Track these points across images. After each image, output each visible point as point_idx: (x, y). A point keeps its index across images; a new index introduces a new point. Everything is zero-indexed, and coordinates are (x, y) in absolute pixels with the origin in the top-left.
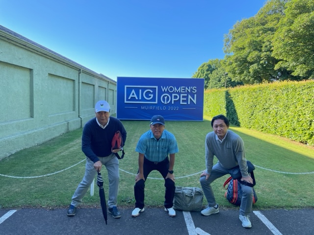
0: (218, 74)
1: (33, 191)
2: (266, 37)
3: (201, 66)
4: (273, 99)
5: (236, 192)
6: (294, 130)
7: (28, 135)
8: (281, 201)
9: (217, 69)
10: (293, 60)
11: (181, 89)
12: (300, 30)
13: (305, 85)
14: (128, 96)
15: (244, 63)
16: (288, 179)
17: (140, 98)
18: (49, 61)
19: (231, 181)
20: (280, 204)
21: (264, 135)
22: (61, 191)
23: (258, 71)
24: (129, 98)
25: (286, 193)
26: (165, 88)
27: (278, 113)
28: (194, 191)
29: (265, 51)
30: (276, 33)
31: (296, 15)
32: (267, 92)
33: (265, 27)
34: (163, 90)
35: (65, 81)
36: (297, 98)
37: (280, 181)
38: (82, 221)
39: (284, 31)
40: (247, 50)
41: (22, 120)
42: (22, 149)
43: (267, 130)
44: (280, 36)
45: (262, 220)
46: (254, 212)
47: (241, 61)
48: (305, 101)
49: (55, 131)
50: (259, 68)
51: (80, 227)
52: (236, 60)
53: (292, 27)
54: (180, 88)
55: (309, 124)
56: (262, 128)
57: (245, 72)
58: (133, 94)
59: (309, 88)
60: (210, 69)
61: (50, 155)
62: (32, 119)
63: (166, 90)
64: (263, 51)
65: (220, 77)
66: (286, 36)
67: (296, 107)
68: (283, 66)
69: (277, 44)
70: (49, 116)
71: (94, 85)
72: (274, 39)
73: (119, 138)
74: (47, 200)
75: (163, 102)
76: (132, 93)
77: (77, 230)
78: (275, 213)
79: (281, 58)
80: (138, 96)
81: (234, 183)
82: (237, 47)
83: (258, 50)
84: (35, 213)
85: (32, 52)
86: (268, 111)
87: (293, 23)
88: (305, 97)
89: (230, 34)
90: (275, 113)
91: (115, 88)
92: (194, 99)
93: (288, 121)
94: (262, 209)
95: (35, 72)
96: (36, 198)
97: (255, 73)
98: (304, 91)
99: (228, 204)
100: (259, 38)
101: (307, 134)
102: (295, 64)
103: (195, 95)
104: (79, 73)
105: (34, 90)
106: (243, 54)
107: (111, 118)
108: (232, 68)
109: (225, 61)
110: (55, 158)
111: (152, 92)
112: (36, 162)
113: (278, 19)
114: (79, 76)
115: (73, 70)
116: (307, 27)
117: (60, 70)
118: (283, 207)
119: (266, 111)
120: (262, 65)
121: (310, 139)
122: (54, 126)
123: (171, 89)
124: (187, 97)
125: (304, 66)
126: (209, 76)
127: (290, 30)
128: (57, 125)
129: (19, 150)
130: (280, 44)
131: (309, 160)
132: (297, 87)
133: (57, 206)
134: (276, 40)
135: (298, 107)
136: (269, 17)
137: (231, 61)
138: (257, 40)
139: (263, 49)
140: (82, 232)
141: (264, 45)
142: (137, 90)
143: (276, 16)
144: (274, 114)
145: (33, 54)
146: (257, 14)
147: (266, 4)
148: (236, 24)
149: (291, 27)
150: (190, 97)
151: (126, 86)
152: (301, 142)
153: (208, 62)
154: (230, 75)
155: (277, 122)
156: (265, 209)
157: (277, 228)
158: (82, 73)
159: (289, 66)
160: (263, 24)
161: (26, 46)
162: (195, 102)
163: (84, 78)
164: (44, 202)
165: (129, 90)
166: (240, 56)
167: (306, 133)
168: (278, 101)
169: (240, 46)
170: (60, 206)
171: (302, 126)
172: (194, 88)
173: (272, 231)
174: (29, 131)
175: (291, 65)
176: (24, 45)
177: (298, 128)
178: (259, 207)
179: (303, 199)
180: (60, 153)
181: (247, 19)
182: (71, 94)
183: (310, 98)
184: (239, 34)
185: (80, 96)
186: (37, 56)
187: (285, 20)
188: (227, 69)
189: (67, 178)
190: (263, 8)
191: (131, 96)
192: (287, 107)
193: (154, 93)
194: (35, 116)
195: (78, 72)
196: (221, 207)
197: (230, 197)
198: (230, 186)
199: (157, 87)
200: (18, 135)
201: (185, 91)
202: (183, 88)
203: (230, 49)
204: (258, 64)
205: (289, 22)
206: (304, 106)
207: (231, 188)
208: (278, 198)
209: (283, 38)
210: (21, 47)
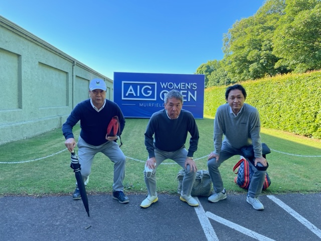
0: (216, 75)
1: (18, 179)
2: (265, 36)
3: (200, 66)
4: (276, 93)
5: (247, 176)
6: (298, 123)
7: (16, 126)
8: (296, 186)
9: (216, 70)
10: (294, 58)
11: (181, 85)
12: (300, 27)
13: (310, 75)
14: (125, 92)
15: (244, 62)
16: (299, 166)
17: (138, 95)
18: (39, 48)
19: (242, 164)
20: (294, 188)
21: (267, 130)
22: (51, 179)
23: (257, 71)
24: (127, 95)
25: (299, 178)
26: (164, 84)
27: (282, 106)
28: (202, 174)
29: (265, 50)
30: (276, 31)
31: (296, 12)
32: (270, 86)
33: (264, 25)
34: (162, 87)
35: (57, 72)
36: (302, 89)
37: (291, 168)
38: (74, 208)
39: (284, 28)
40: (247, 49)
41: (9, 111)
42: (9, 141)
43: (269, 125)
44: (281, 33)
45: (277, 203)
46: (267, 196)
47: (240, 61)
48: (310, 92)
49: (46, 125)
50: (259, 68)
51: (72, 214)
52: (236, 59)
53: (293, 24)
54: (179, 85)
55: (314, 116)
56: (264, 123)
57: (245, 71)
58: (131, 91)
59: (314, 78)
60: (209, 70)
61: (40, 148)
62: (20, 110)
63: (165, 87)
64: (263, 49)
65: (218, 78)
66: (287, 33)
67: (300, 100)
68: (283, 64)
69: (278, 42)
70: (40, 109)
71: (89, 81)
72: (275, 37)
73: (116, 124)
74: (35, 188)
75: (162, 99)
76: (129, 90)
77: (69, 217)
78: (290, 197)
79: (280, 56)
80: (136, 93)
81: (245, 166)
82: (236, 46)
83: (258, 49)
84: (20, 200)
85: (21, 36)
86: (271, 106)
87: (293, 20)
88: (311, 89)
89: (229, 33)
90: (278, 107)
91: (112, 87)
92: (194, 96)
93: (292, 115)
94: (276, 193)
95: (23, 59)
96: (21, 186)
97: (254, 72)
98: (309, 82)
99: (239, 188)
100: (259, 37)
101: (312, 127)
102: (295, 62)
103: (196, 92)
104: (73, 66)
105: (23, 78)
106: (243, 52)
107: (107, 101)
108: (232, 67)
109: (225, 61)
110: (45, 150)
111: (150, 88)
112: (23, 153)
113: (278, 19)
114: (73, 68)
115: (66, 61)
116: (307, 25)
117: (52, 60)
118: (298, 192)
119: (269, 106)
120: (262, 64)
121: (315, 131)
122: (45, 119)
123: (171, 85)
124: (187, 94)
125: (304, 65)
126: (208, 77)
127: (291, 27)
128: (49, 119)
129: (5, 142)
130: (281, 42)
131: (317, 150)
132: (301, 78)
133: (45, 194)
134: (277, 38)
135: (302, 99)
136: (268, 16)
137: (231, 60)
138: (257, 39)
139: (263, 48)
140: (74, 218)
141: (263, 44)
142: (135, 86)
143: (275, 16)
144: (277, 109)
145: (22, 39)
146: (257, 13)
147: (265, 4)
148: (235, 23)
149: (291, 24)
150: (190, 94)
151: (123, 82)
152: (306, 136)
153: (207, 63)
154: (230, 75)
155: (280, 116)
156: (280, 193)
157: (295, 211)
158: (76, 66)
159: (289, 64)
160: (263, 23)
161: (13, 28)
162: (195, 98)
163: (78, 71)
164: (31, 190)
165: (127, 86)
166: (240, 55)
167: (310, 126)
168: (281, 94)
169: (239, 45)
170: (49, 193)
171: (306, 119)
172: (195, 85)
173: (291, 214)
174: (17, 122)
175: (291, 63)
176: (11, 27)
177: (303, 121)
178: (273, 191)
179: (319, 184)
180: (52, 145)
181: (246, 18)
182: (64, 88)
183: (315, 89)
184: (238, 33)
185: (74, 90)
186: (26, 42)
187: (285, 17)
188: (227, 69)
189: (58, 168)
190: (262, 8)
191: (129, 92)
192: (291, 100)
193: (153, 90)
194: (23, 106)
195: (71, 64)
196: (232, 192)
197: (241, 180)
198: (241, 169)
199: (156, 83)
200: (4, 126)
201: (185, 87)
202: (183, 85)
203: (229, 49)
204: (258, 63)
205: (289, 19)
206: (308, 98)
207: (242, 171)
208: (292, 183)
209: (284, 35)
210: (8, 29)
